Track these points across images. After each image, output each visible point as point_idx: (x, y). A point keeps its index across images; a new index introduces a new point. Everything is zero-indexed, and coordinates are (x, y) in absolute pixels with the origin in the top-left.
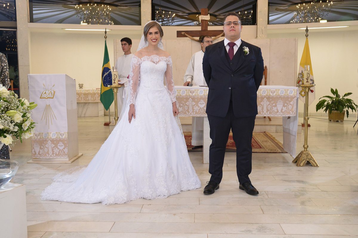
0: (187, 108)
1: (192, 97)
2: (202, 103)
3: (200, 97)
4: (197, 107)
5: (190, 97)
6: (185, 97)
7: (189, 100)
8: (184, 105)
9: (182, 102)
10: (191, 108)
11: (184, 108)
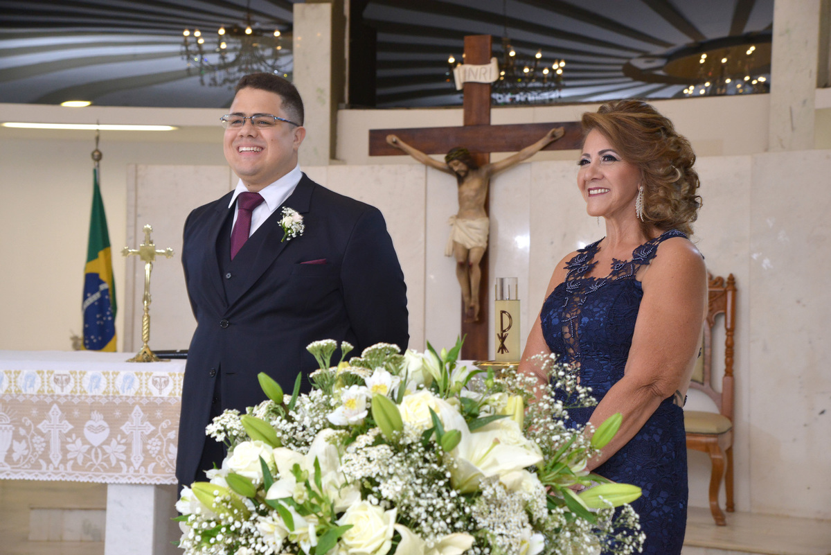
0: (44, 445)
1: (62, 401)
2: (96, 425)
3: (89, 401)
4: (79, 442)
5: (55, 399)
6: (35, 400)
7: (50, 413)
8: (32, 431)
9: (23, 421)
10: (55, 445)
11: (30, 444)
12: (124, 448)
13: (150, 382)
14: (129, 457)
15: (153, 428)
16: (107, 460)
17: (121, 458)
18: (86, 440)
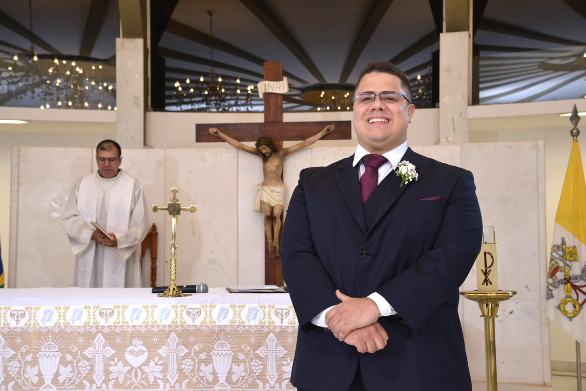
1: (106, 331)
2: (136, 350)
3: (130, 330)
4: (120, 364)
5: (99, 329)
6: (81, 330)
7: (95, 341)
8: (79, 357)
9: (70, 348)
10: (99, 368)
11: (76, 368)
12: (161, 368)
13: (185, 312)
14: (165, 376)
15: (186, 351)
16: (146, 379)
17: (158, 376)
18: (127, 362)
